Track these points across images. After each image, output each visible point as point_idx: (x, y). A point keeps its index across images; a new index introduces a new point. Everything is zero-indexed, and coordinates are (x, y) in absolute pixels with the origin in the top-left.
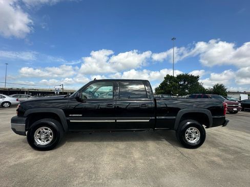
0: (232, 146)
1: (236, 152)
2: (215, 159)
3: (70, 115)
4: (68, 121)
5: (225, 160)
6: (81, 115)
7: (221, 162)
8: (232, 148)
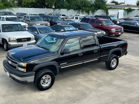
0: (127, 65)
1: (129, 67)
2: (124, 72)
3: (61, 64)
4: (60, 68)
5: (127, 71)
6: (66, 63)
7: (126, 73)
8: (127, 66)
